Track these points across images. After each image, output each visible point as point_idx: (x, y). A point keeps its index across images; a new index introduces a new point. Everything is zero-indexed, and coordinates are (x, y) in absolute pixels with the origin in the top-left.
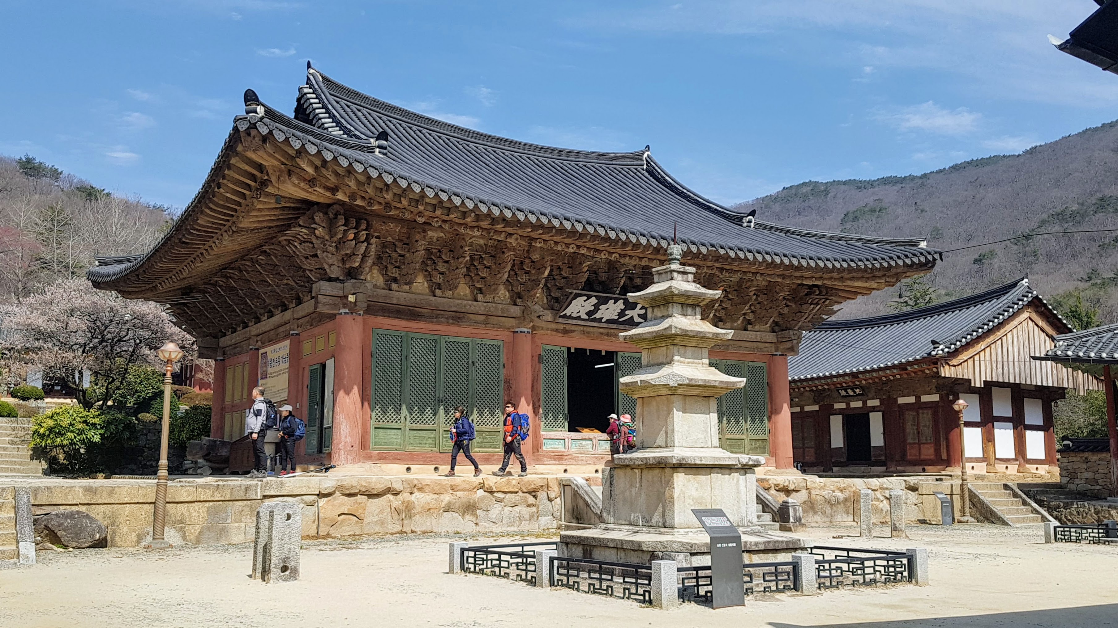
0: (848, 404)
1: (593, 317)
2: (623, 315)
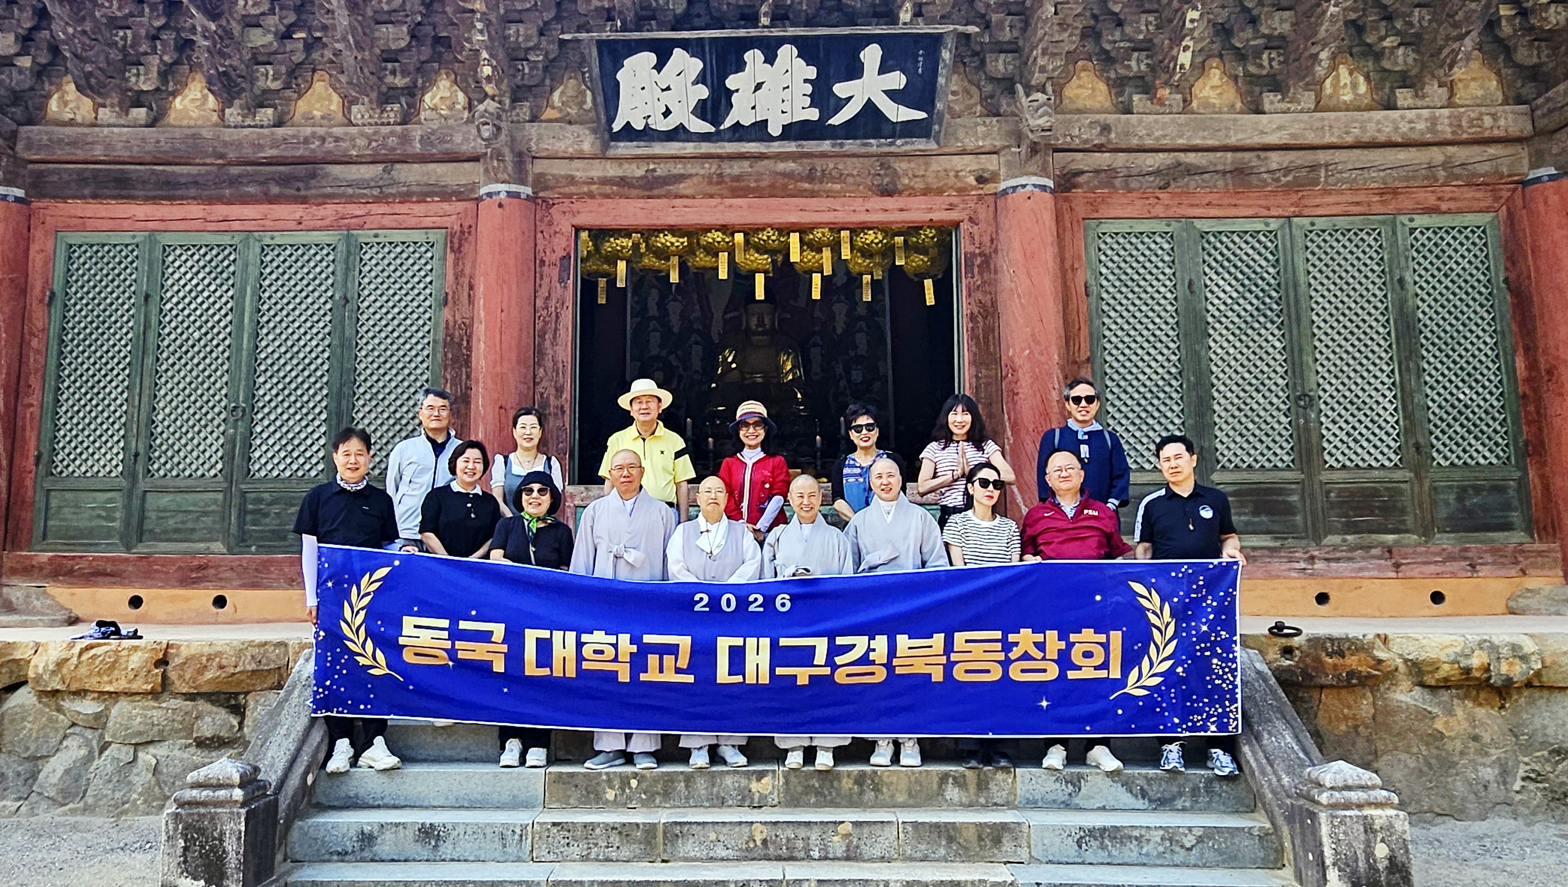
1: (728, 123)
2: (832, 101)
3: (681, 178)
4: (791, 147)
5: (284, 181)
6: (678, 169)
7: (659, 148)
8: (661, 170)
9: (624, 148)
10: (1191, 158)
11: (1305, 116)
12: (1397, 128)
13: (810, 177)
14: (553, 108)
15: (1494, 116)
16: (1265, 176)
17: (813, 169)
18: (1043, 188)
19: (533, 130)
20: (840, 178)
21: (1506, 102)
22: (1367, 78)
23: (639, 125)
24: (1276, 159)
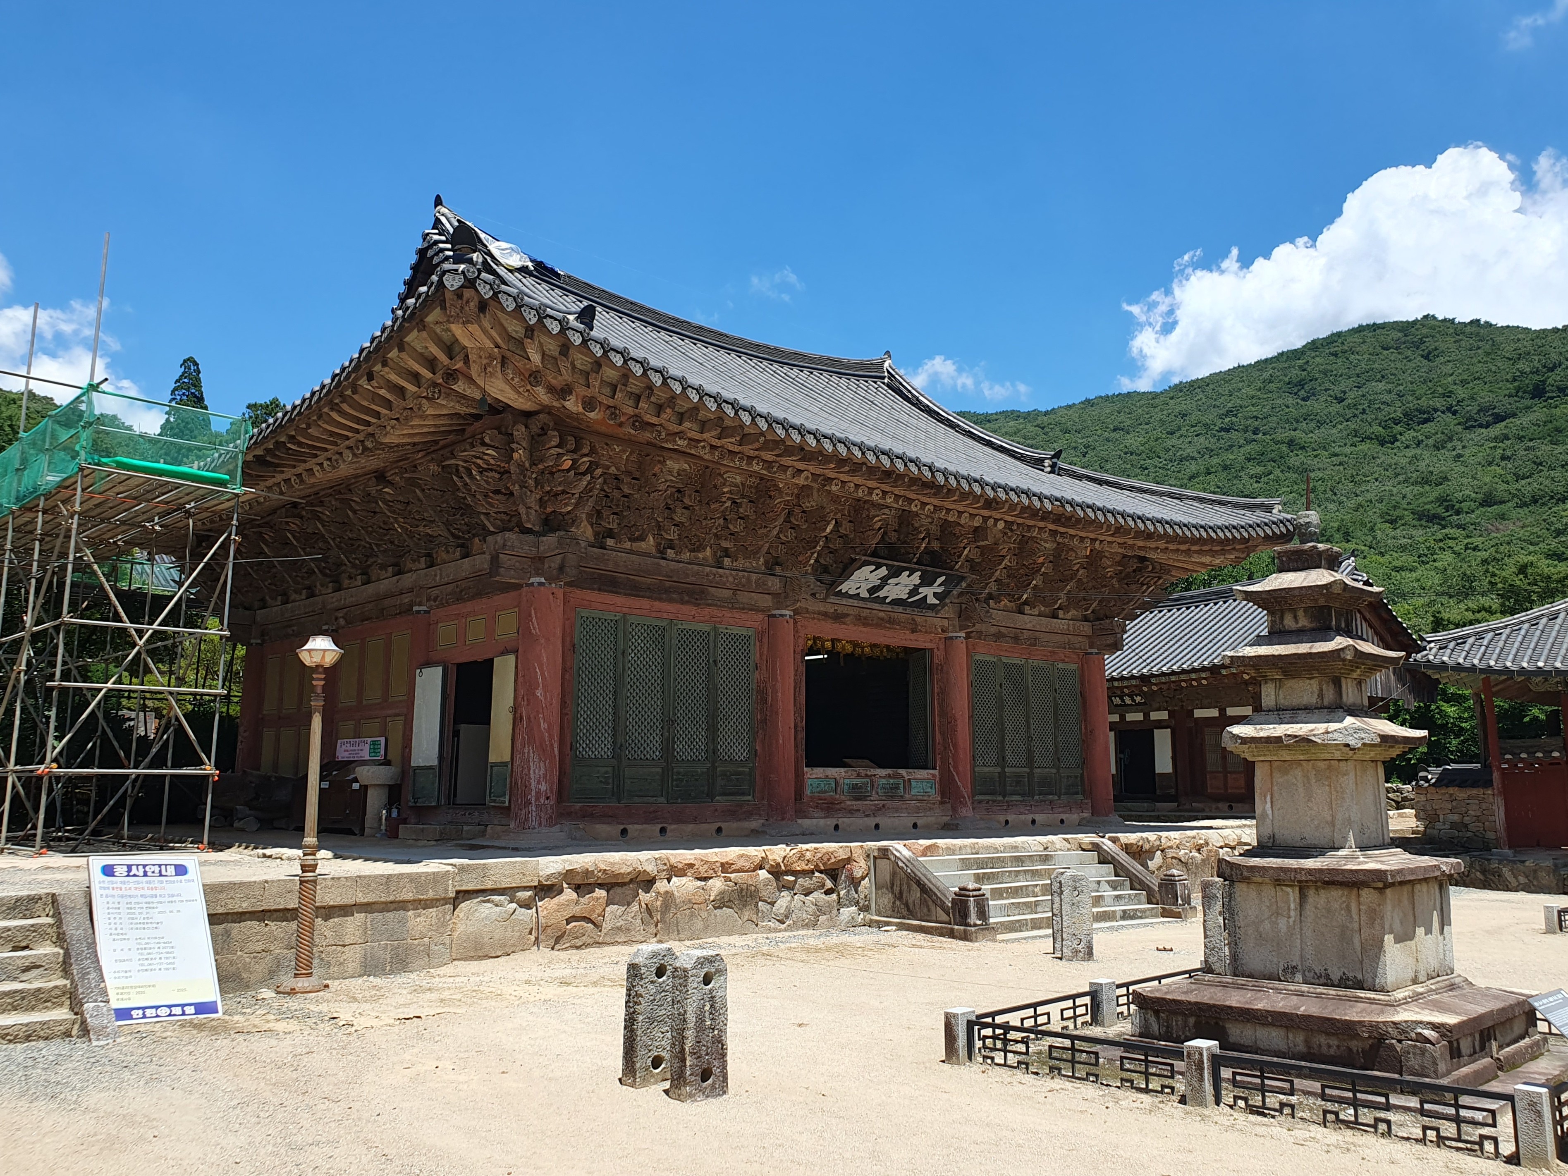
0: (1122, 717)
1: (875, 595)
2: (915, 594)
4: (887, 608)
5: (690, 593)
7: (843, 601)
17: (890, 618)
20: (899, 623)
23: (844, 591)
24: (1026, 634)
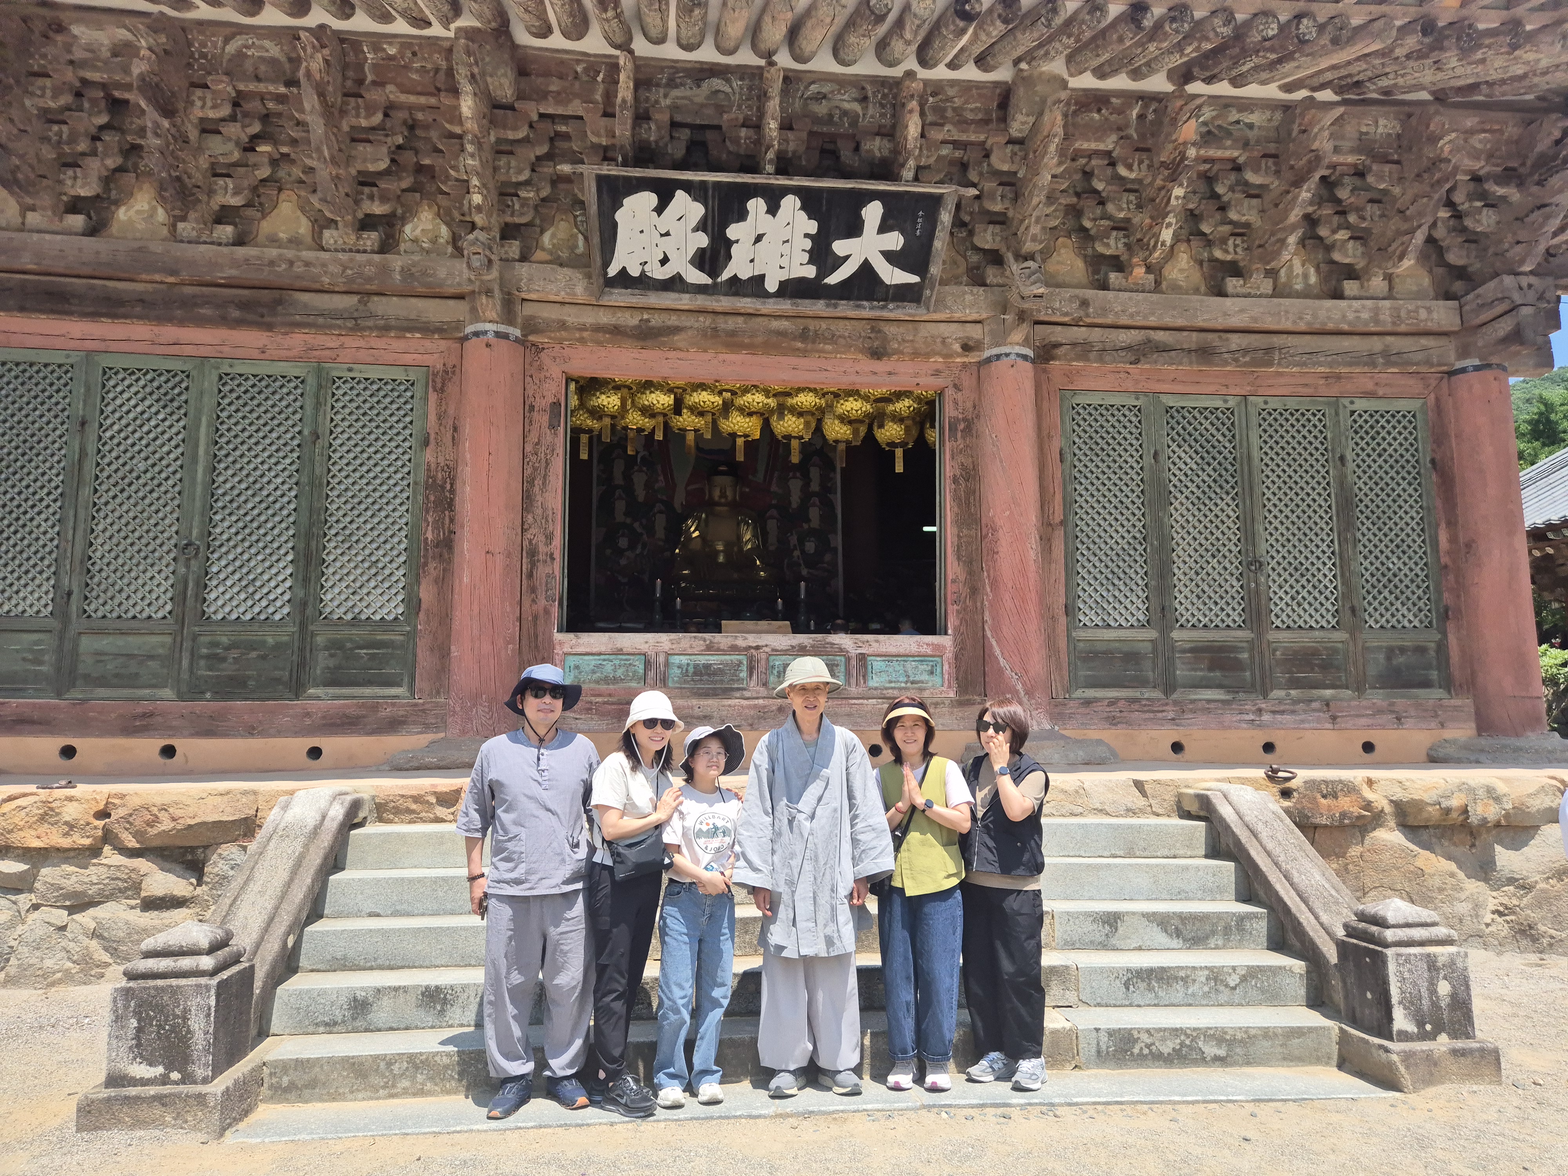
1: (726, 275)
2: (830, 261)
3: (676, 330)
4: (785, 306)
5: (244, 305)
6: (673, 320)
7: (655, 299)
8: (656, 320)
9: (620, 297)
10: (1160, 336)
11: (1264, 301)
12: (1344, 316)
13: (804, 335)
14: (543, 249)
15: (1429, 310)
16: (1226, 356)
17: (805, 329)
18: (1025, 357)
19: (523, 270)
20: (833, 339)
21: (1436, 298)
22: (1318, 269)
23: (635, 272)
24: (1236, 341)
